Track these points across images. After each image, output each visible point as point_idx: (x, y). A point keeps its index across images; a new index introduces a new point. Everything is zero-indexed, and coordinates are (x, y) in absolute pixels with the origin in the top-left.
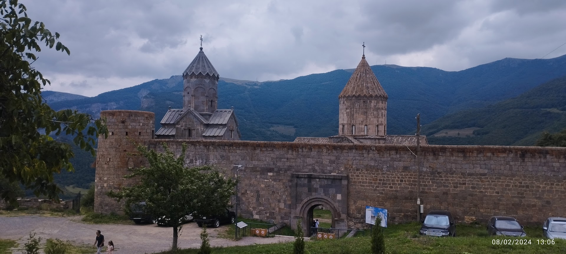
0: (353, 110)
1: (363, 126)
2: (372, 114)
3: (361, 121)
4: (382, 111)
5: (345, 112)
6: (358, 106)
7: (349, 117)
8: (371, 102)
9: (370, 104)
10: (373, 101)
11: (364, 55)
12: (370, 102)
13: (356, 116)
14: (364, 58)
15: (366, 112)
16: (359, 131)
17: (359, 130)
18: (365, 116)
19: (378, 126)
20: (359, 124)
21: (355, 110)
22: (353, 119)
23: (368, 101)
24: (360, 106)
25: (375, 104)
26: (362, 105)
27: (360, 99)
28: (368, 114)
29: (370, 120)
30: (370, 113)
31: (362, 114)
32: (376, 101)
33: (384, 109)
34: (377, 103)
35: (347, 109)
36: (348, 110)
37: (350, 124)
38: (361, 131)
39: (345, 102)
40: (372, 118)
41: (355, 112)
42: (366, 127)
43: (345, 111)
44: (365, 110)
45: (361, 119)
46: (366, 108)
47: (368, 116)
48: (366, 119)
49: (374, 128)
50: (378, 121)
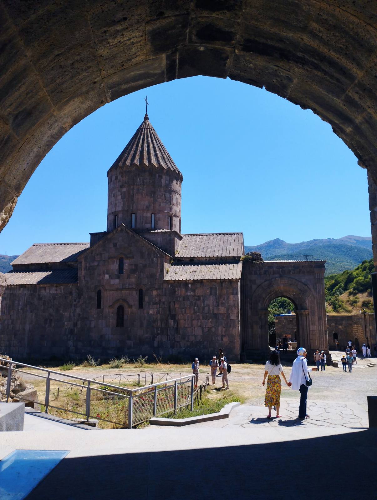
0: (133, 188)
1: (149, 215)
2: (163, 197)
3: (145, 206)
4: (177, 196)
5: (119, 193)
6: (140, 181)
7: (125, 200)
8: (162, 177)
9: (160, 180)
11: (146, 115)
13: (138, 198)
14: (146, 118)
15: (154, 193)
16: (143, 222)
17: (142, 220)
18: (152, 199)
19: (171, 217)
20: (143, 210)
21: (135, 188)
22: (133, 203)
23: (157, 176)
24: (143, 182)
25: (167, 182)
26: (148, 180)
28: (157, 196)
29: (160, 205)
30: (160, 195)
31: (147, 195)
32: (168, 178)
34: (169, 181)
35: (121, 187)
36: (124, 190)
37: (127, 211)
38: (146, 223)
39: (119, 177)
40: (163, 202)
41: (135, 191)
42: (153, 216)
43: (119, 191)
44: (152, 189)
45: (146, 203)
46: (153, 186)
47: (157, 198)
48: (154, 203)
49: (166, 219)
50: (171, 210)
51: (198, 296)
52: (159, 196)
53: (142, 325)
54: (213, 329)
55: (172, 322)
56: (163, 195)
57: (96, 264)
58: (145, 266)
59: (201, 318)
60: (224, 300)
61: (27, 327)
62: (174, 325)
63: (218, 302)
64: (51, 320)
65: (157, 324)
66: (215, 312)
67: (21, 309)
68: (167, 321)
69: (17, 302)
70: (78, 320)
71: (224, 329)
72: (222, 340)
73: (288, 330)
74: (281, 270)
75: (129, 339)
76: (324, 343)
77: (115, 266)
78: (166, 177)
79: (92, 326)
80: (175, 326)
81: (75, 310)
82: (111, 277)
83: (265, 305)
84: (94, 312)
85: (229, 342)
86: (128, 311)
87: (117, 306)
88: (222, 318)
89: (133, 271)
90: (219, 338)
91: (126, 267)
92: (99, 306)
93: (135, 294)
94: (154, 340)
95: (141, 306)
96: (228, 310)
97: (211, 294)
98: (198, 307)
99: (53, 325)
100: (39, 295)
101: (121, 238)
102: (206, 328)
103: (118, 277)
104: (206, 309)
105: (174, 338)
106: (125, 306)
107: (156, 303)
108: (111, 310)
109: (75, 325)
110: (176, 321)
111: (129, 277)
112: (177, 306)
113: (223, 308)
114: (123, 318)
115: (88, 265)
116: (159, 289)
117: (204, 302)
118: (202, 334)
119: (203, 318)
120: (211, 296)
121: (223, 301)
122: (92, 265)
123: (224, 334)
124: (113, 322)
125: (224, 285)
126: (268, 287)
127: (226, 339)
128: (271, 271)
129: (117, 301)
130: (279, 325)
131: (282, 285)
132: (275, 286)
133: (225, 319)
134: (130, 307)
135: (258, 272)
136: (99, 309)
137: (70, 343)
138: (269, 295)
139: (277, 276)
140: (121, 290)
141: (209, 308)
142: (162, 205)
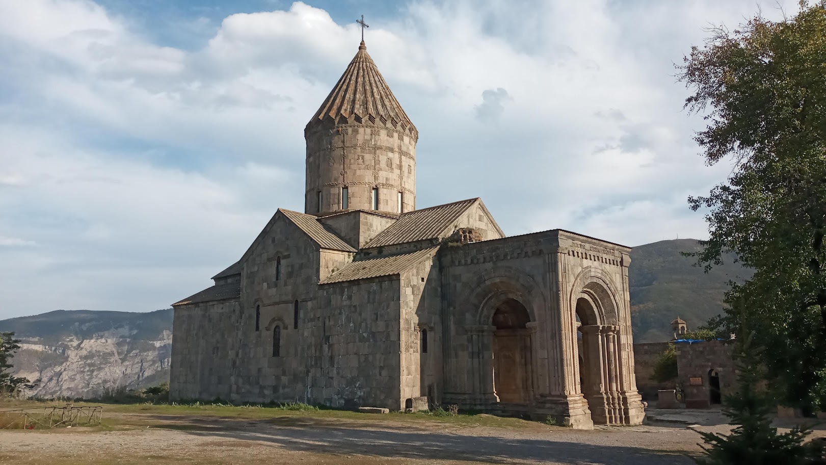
2: (360, 161)
3: (333, 180)
4: (390, 155)
6: (327, 144)
8: (358, 132)
9: (355, 137)
10: (361, 130)
11: (362, 43)
12: (353, 131)
13: (324, 169)
14: (362, 47)
15: (345, 157)
19: (376, 189)
20: (330, 185)
21: (321, 155)
22: (319, 177)
23: (350, 131)
24: (331, 144)
25: (368, 137)
27: (332, 128)
28: (350, 160)
29: (355, 174)
30: (354, 159)
31: (335, 162)
32: (368, 131)
33: (397, 149)
34: (371, 135)
37: (314, 189)
40: (360, 169)
41: (321, 159)
44: (342, 152)
45: (334, 174)
46: (344, 147)
47: (350, 165)
48: (345, 172)
49: (366, 193)
50: (376, 178)
51: (355, 306)
52: (352, 161)
53: (296, 354)
54: (370, 358)
55: (326, 347)
56: (360, 158)
57: (256, 269)
58: (301, 267)
59: (357, 340)
60: (383, 309)
61: (200, 358)
62: (329, 352)
63: (376, 314)
64: (218, 348)
65: (312, 352)
66: (374, 329)
67: (196, 334)
68: (321, 346)
69: (192, 326)
70: (239, 349)
71: (383, 357)
72: (380, 375)
73: (697, 369)
74: (494, 253)
75: (284, 374)
76: (560, 381)
77: (273, 271)
78: (365, 130)
79: (252, 356)
80: (330, 354)
81: (237, 334)
82: (269, 287)
83: (480, 317)
84: (253, 336)
86: (283, 333)
87: (273, 326)
88: (381, 340)
89: (290, 275)
90: (377, 371)
91: (283, 270)
92: (257, 328)
93: (291, 307)
94: (308, 375)
95: (296, 326)
96: (387, 326)
97: (369, 302)
98: (353, 323)
99: (219, 355)
100: (209, 316)
101: (279, 230)
102: (363, 356)
103: (276, 286)
104: (363, 324)
105: (328, 373)
106: (281, 326)
107: (312, 320)
108: (268, 333)
109: (237, 354)
110: (330, 346)
111: (286, 285)
112: (332, 323)
113: (382, 323)
114: (279, 342)
115: (249, 272)
116: (315, 298)
117: (360, 314)
118: (358, 366)
119: (360, 341)
120: (369, 305)
121: (382, 312)
122: (253, 270)
123: (382, 365)
124: (270, 349)
125: (383, 286)
126: (478, 285)
127: (384, 373)
128: (481, 257)
129: (273, 320)
130: (684, 360)
131: (497, 280)
132: (488, 283)
133: (384, 340)
134: (286, 328)
135: (463, 261)
136: (258, 332)
137: (233, 379)
138: (486, 299)
139: (489, 265)
140: (277, 303)
141: (366, 324)
142: (358, 172)
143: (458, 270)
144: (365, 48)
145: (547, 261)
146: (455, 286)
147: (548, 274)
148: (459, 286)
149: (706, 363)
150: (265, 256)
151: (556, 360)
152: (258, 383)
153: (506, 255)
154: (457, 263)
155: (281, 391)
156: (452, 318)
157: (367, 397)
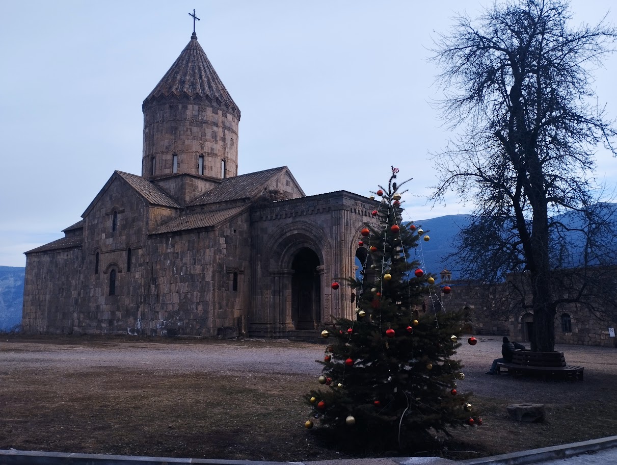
0: (154, 126)
1: (169, 157)
2: (189, 132)
3: (165, 148)
4: (215, 129)
6: (160, 117)
8: (187, 108)
9: (184, 112)
10: (190, 107)
11: (194, 34)
12: (183, 107)
13: (158, 138)
14: (194, 36)
15: (176, 129)
18: (173, 137)
19: (202, 156)
20: (162, 153)
21: (155, 127)
22: (153, 145)
23: (180, 106)
24: (163, 117)
25: (195, 113)
26: (168, 114)
27: (165, 104)
28: (180, 131)
29: (184, 143)
30: (184, 130)
31: (167, 133)
32: (196, 107)
33: (221, 125)
34: (199, 111)
40: (188, 139)
41: (155, 130)
44: (173, 125)
45: (166, 143)
46: (175, 121)
47: (180, 135)
48: (176, 142)
49: (193, 160)
50: (202, 147)
51: (177, 253)
52: (182, 133)
53: (128, 294)
54: (189, 296)
55: (153, 287)
56: (189, 130)
57: (96, 222)
58: (134, 220)
59: (179, 281)
60: (200, 255)
61: (48, 297)
62: (155, 291)
63: (195, 259)
64: (63, 289)
65: (141, 291)
66: (192, 272)
67: (45, 278)
68: (149, 286)
69: (42, 270)
70: (81, 290)
71: (199, 294)
72: (197, 309)
75: (118, 310)
77: (109, 223)
78: (193, 107)
79: (91, 295)
80: (156, 293)
81: (80, 277)
82: (107, 237)
83: (282, 262)
84: (93, 277)
85: (202, 311)
86: (118, 275)
87: (110, 270)
88: (198, 280)
89: (124, 227)
90: (194, 306)
91: (119, 223)
92: (97, 272)
93: (125, 254)
94: (138, 310)
95: (129, 269)
96: (203, 270)
97: (188, 249)
98: (176, 267)
99: (64, 294)
100: (56, 262)
101: (115, 188)
102: (183, 294)
103: (112, 236)
104: (184, 268)
105: (155, 308)
106: (117, 270)
107: (141, 265)
108: (106, 276)
109: (79, 294)
110: (157, 287)
111: (121, 235)
112: (158, 267)
113: (199, 266)
114: (114, 284)
115: (90, 224)
116: (145, 246)
117: (182, 260)
118: (179, 302)
119: (181, 282)
120: (189, 252)
121: (200, 257)
122: (93, 223)
123: (198, 301)
124: (107, 289)
125: (201, 236)
126: (281, 237)
127: (200, 307)
128: (283, 213)
129: (110, 265)
130: (446, 300)
131: (296, 232)
132: (288, 234)
133: (200, 280)
134: (120, 271)
135: (269, 217)
136: (97, 275)
137: (75, 315)
138: (287, 248)
139: (290, 220)
140: (114, 251)
141: (186, 267)
142: (187, 142)
143: (265, 224)
144: (196, 38)
145: (334, 216)
146: (263, 237)
147: (334, 227)
148: (265, 237)
149: (462, 303)
150: (104, 211)
151: (337, 296)
152: (96, 318)
153: (302, 212)
154: (264, 219)
155: (116, 324)
156: (259, 263)
157: (186, 327)
